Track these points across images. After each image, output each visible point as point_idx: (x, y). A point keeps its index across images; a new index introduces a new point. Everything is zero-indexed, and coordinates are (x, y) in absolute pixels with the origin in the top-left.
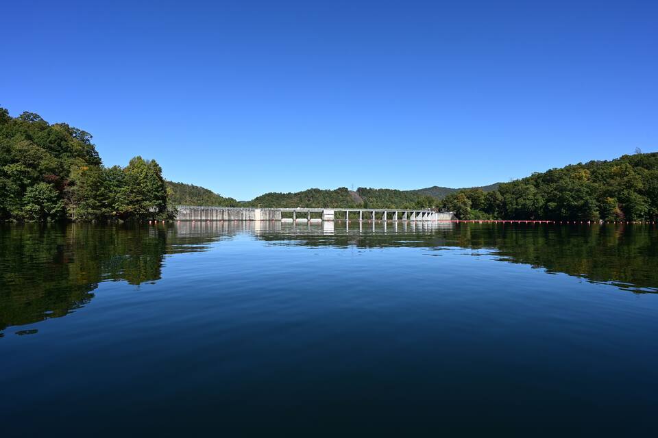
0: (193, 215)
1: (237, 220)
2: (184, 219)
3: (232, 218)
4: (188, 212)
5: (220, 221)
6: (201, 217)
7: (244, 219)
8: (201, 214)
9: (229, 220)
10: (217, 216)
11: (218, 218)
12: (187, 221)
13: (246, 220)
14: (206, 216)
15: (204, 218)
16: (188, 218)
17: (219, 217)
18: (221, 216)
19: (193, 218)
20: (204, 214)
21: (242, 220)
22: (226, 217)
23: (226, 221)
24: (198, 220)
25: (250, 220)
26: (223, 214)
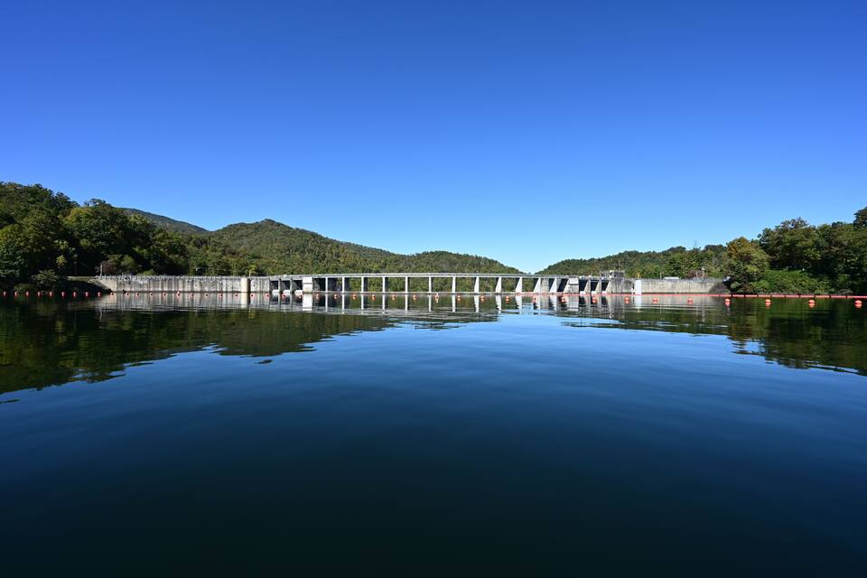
0: (152, 285)
1: (214, 292)
2: (140, 289)
3: (206, 289)
4: (146, 282)
5: (188, 292)
6: (162, 287)
7: (224, 290)
8: (162, 284)
9: (202, 292)
10: (184, 287)
11: (186, 290)
12: (144, 292)
13: (226, 292)
14: (170, 286)
15: (166, 289)
16: (146, 289)
17: (188, 288)
18: (190, 286)
19: (151, 289)
20: (166, 285)
21: (221, 292)
22: (197, 288)
23: (197, 292)
24: (158, 292)
25: (233, 292)
26: (192, 285)
